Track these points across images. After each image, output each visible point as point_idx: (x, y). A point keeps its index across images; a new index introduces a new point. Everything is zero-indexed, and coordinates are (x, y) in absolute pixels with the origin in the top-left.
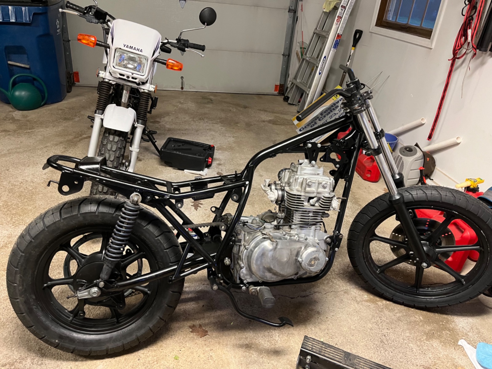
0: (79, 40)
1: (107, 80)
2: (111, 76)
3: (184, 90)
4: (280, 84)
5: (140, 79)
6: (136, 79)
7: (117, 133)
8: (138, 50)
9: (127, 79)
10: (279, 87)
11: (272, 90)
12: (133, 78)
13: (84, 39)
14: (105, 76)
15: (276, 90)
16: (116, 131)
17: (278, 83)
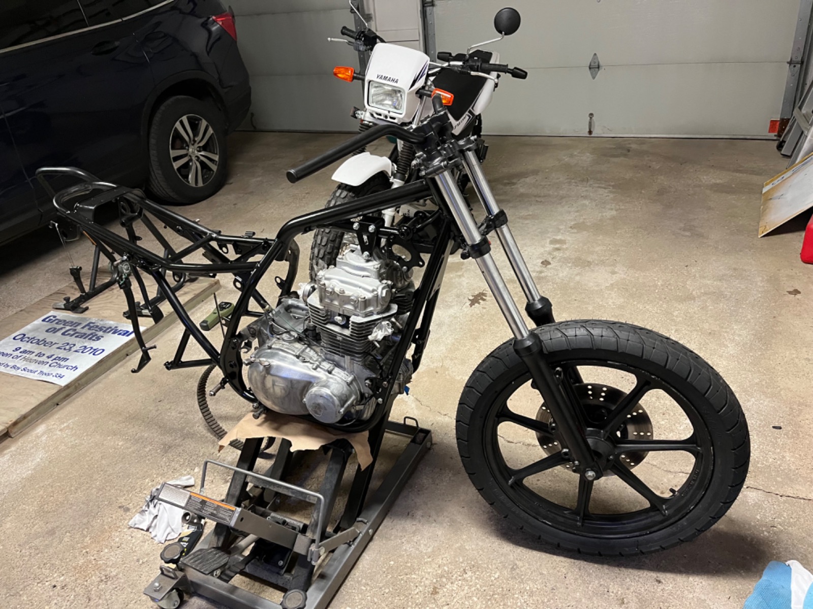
0: (335, 74)
1: (366, 122)
2: (372, 118)
3: (592, 135)
4: (782, 120)
5: (399, 118)
6: (394, 118)
7: (347, 187)
8: (393, 80)
9: (384, 119)
10: (780, 124)
11: (762, 130)
12: (391, 118)
13: (340, 73)
14: (364, 116)
15: (772, 129)
16: (347, 185)
17: (778, 118)
